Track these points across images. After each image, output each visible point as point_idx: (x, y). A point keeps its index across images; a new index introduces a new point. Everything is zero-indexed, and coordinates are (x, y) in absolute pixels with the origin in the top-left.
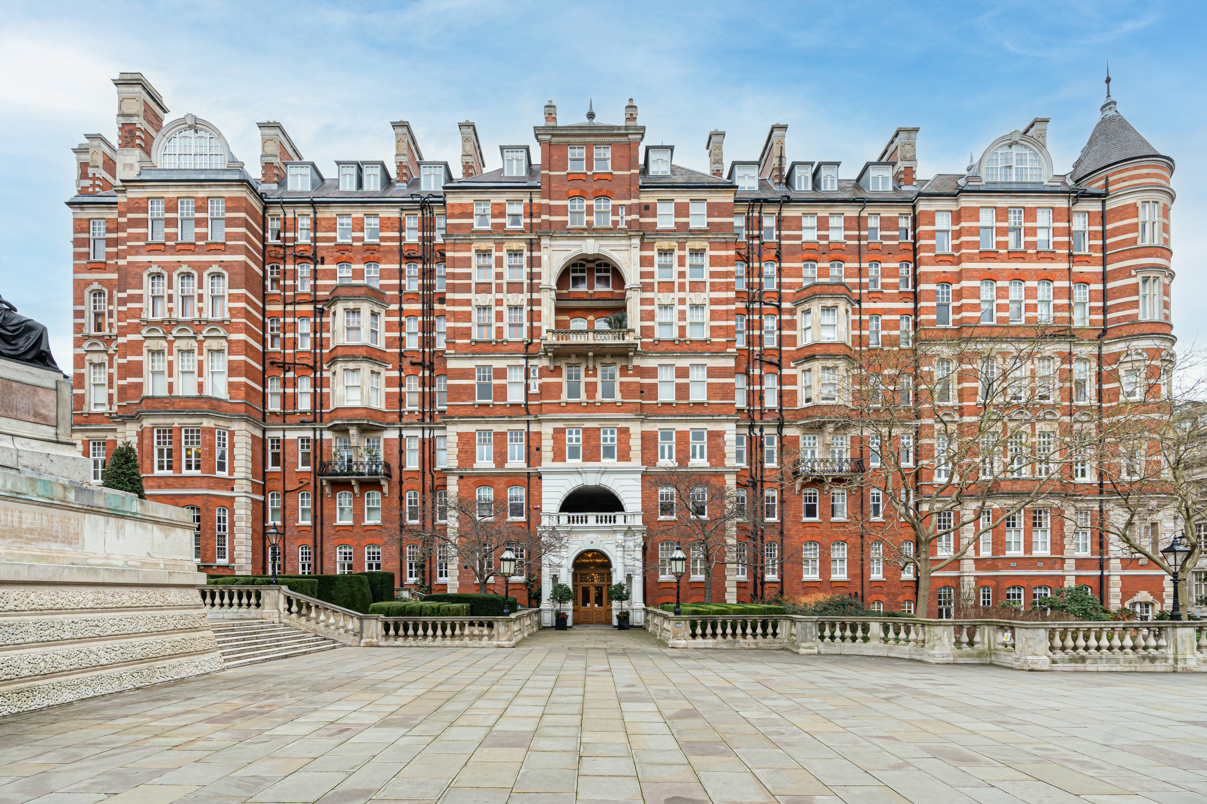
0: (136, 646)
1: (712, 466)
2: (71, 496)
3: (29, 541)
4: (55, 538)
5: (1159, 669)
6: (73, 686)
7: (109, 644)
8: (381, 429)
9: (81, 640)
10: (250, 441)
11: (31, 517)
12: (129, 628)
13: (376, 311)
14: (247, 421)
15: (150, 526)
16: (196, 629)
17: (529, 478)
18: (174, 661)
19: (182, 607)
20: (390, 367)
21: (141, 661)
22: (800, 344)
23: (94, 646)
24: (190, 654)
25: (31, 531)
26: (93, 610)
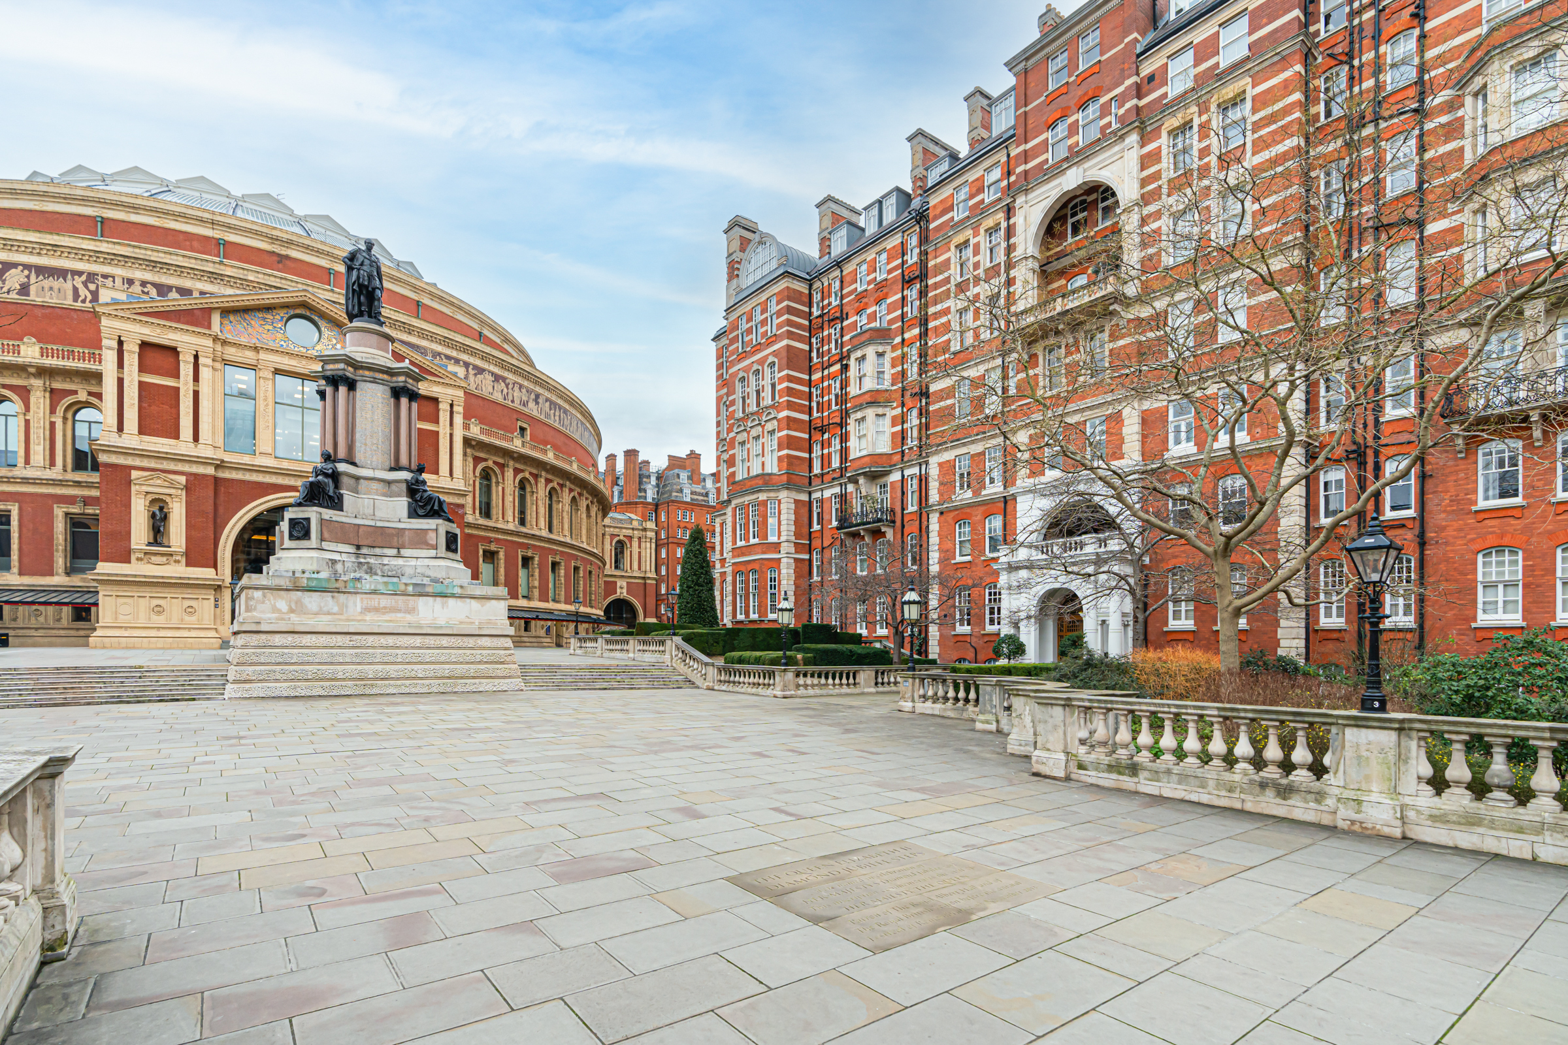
0: (446, 669)
1: (1254, 440)
2: (410, 588)
3: (384, 613)
4: (399, 611)
5: (1298, 814)
6: (397, 686)
7: (426, 667)
8: (887, 473)
9: (408, 663)
10: (793, 506)
11: (385, 601)
12: (442, 659)
13: (880, 351)
14: (788, 489)
15: (468, 600)
16: (502, 663)
17: (1006, 502)
18: (477, 681)
19: (490, 648)
20: (895, 405)
21: (449, 678)
22: (1469, 158)
23: (416, 667)
24: (491, 677)
25: (385, 608)
26: (419, 648)
